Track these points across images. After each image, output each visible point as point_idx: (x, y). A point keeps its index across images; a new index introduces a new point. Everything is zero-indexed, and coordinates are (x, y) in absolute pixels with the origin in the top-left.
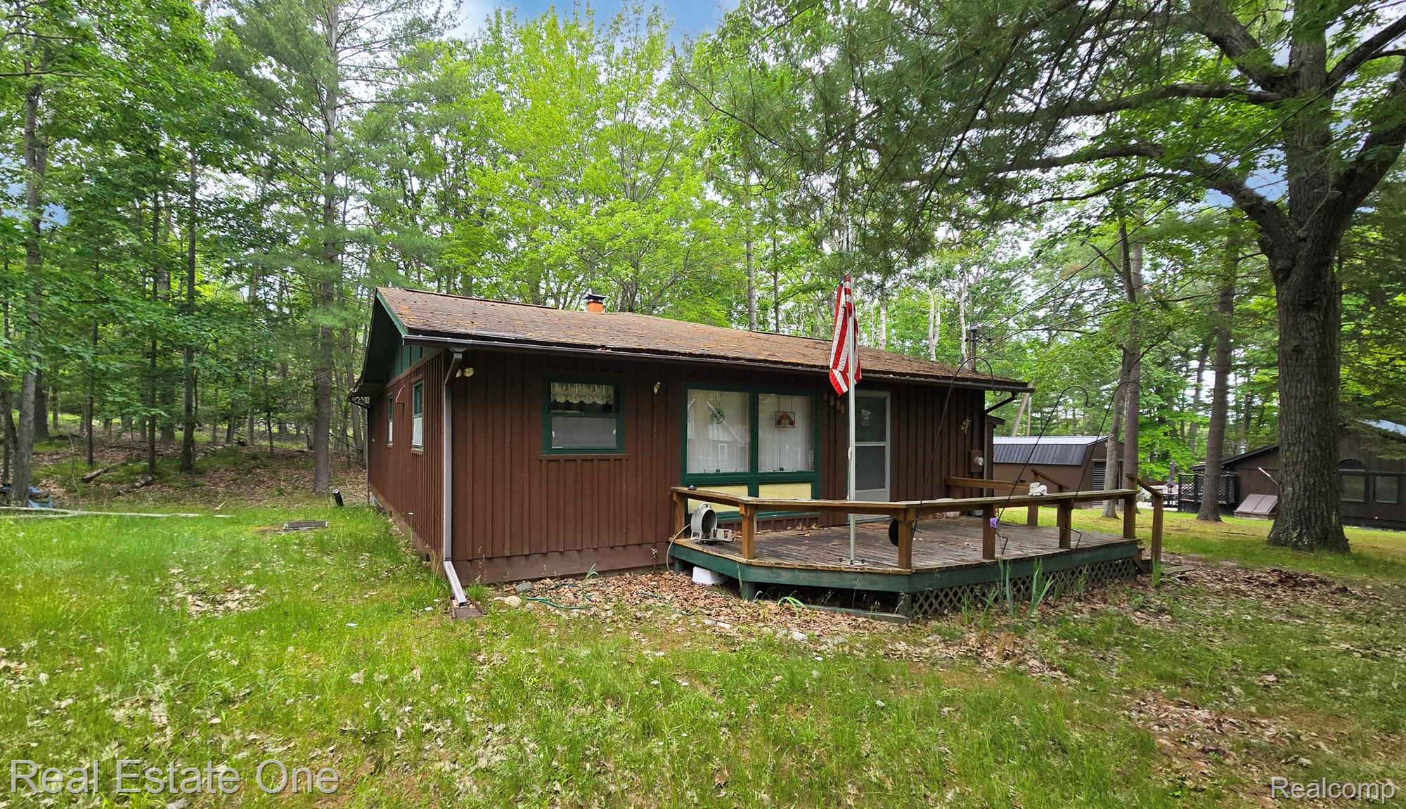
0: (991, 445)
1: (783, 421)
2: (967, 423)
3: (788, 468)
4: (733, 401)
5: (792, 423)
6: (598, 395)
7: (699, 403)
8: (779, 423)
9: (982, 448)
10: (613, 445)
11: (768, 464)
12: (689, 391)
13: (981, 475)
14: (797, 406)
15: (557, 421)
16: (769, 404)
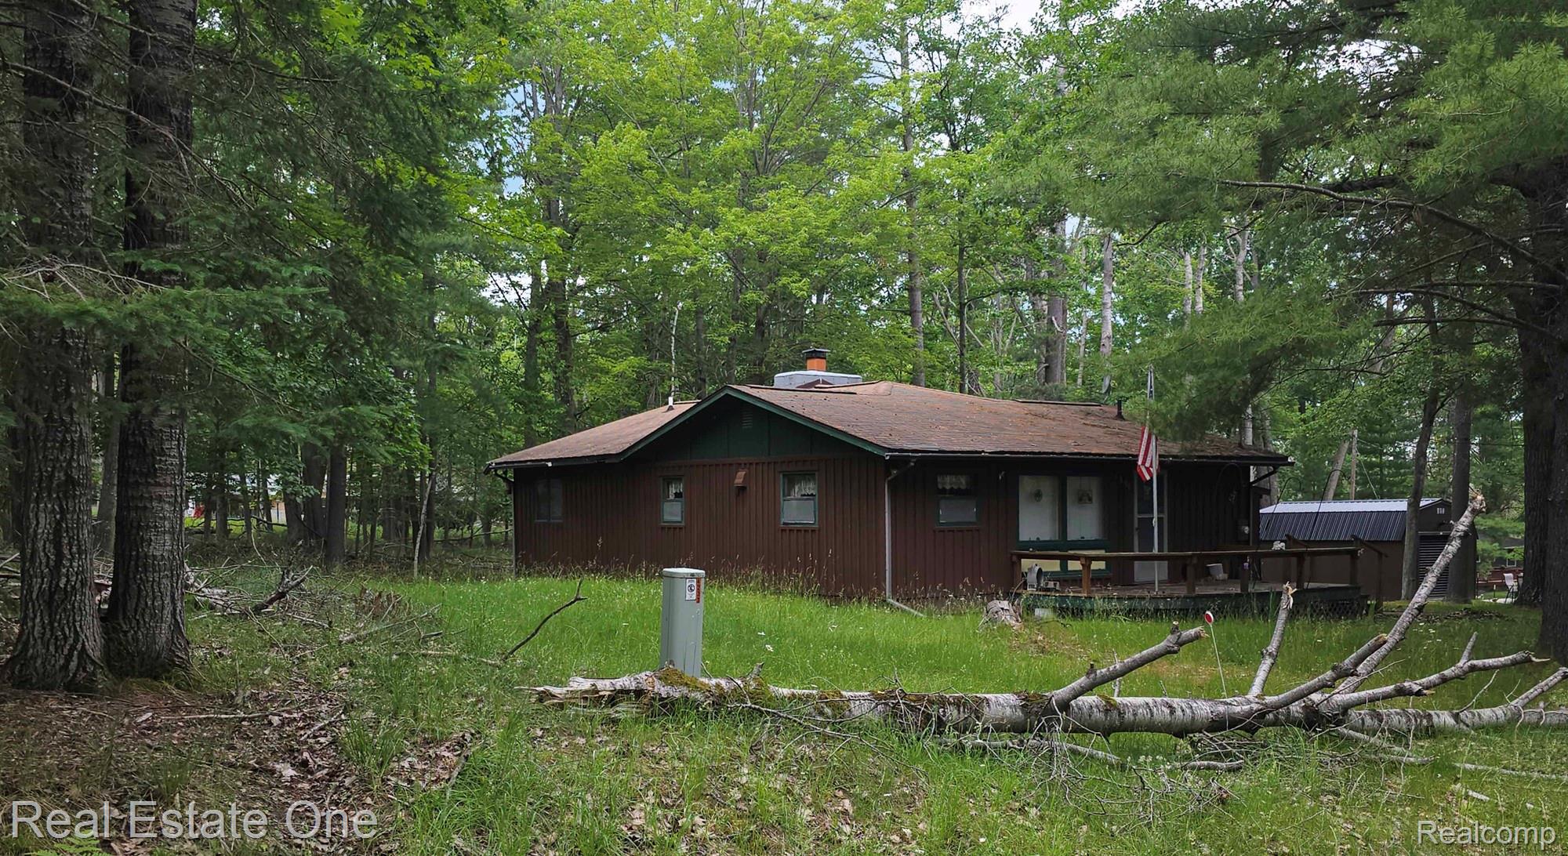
0: (1258, 516)
1: (1083, 498)
2: (1234, 495)
3: (1088, 537)
4: (1047, 485)
5: (1090, 499)
6: (962, 482)
7: (1027, 484)
8: (1080, 500)
9: (1248, 518)
10: (974, 519)
11: (1073, 535)
12: (1020, 477)
13: (1247, 542)
14: (1092, 485)
15: (943, 503)
16: (1073, 484)
